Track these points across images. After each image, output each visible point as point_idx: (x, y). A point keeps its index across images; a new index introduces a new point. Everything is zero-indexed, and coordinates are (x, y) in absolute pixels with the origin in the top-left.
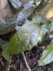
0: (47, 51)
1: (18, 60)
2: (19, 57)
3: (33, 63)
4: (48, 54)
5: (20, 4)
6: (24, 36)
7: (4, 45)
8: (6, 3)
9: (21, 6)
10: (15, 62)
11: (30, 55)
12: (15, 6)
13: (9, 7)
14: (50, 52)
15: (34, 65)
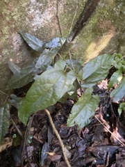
0: (79, 106)
1: (45, 126)
2: (46, 122)
3: (68, 131)
4: (80, 110)
5: (40, 44)
6: (44, 88)
7: (20, 103)
8: (21, 43)
9: (43, 46)
10: (40, 130)
11: (62, 118)
12: (34, 47)
13: (25, 49)
14: (83, 107)
15: (69, 133)
